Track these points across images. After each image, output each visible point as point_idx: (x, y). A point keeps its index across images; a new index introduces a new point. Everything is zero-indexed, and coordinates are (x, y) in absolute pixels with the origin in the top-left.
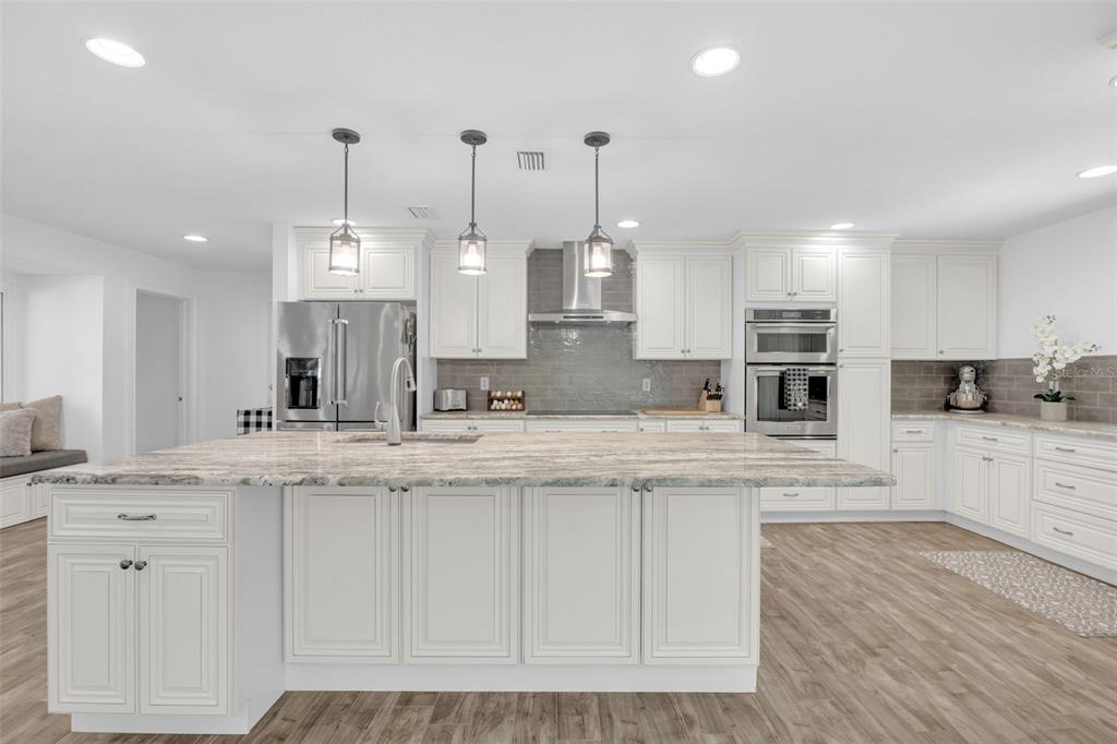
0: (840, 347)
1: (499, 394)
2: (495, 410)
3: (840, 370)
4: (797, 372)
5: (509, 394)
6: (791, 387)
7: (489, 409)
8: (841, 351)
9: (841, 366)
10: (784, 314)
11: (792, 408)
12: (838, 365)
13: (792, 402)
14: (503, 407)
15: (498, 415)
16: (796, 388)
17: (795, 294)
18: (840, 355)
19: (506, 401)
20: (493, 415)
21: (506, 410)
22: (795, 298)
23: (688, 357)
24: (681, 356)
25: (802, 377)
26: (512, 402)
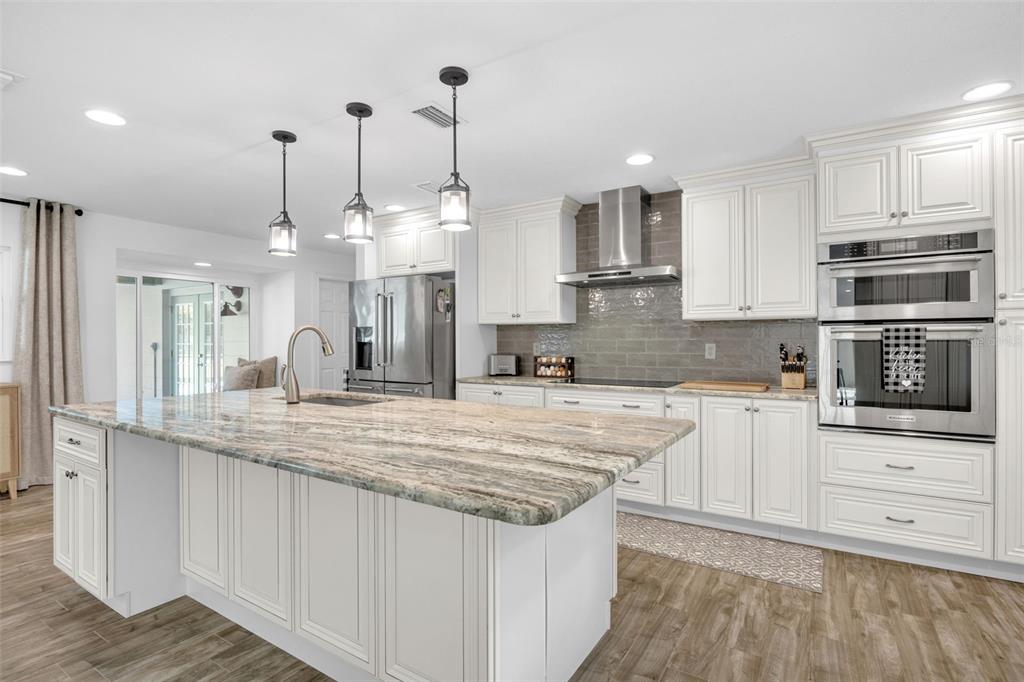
0: (1000, 291)
1: (544, 360)
2: (541, 376)
3: (1000, 330)
4: (902, 334)
5: (554, 360)
6: (891, 357)
7: (536, 375)
8: (1003, 297)
9: (1002, 324)
10: (884, 248)
11: (891, 388)
12: (997, 320)
13: (892, 379)
14: (549, 373)
15: (544, 382)
16: (901, 357)
17: (905, 215)
18: (1000, 304)
19: (552, 368)
20: (540, 381)
21: (551, 377)
22: (905, 221)
23: (750, 315)
24: (740, 315)
25: (913, 341)
26: (557, 368)
